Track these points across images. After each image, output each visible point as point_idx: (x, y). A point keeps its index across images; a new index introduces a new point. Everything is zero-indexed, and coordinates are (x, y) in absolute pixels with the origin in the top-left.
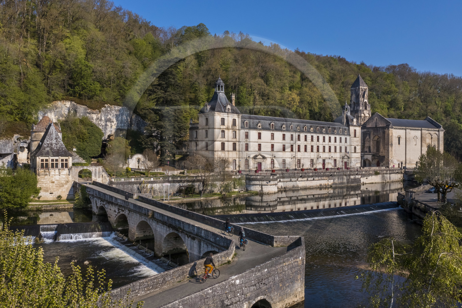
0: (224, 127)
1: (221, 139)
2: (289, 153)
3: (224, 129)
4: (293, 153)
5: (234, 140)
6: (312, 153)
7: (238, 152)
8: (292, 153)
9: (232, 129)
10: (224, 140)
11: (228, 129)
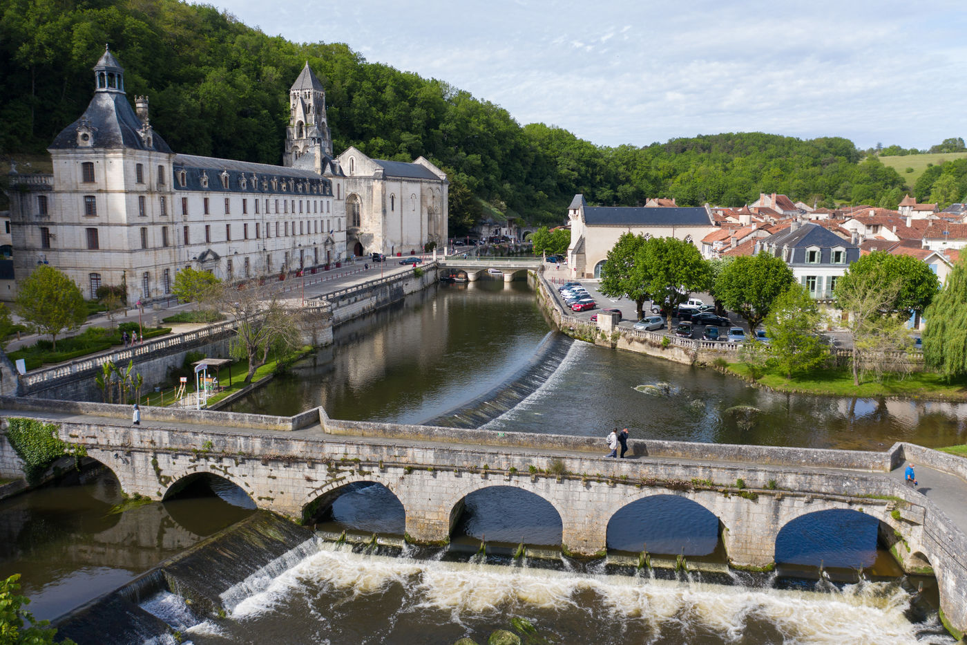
0: (144, 188)
1: (140, 220)
2: (254, 242)
3: (143, 192)
4: (260, 242)
5: (164, 219)
6: (287, 239)
7: (172, 250)
8: (258, 241)
9: (160, 192)
10: (145, 220)
11: (150, 191)
